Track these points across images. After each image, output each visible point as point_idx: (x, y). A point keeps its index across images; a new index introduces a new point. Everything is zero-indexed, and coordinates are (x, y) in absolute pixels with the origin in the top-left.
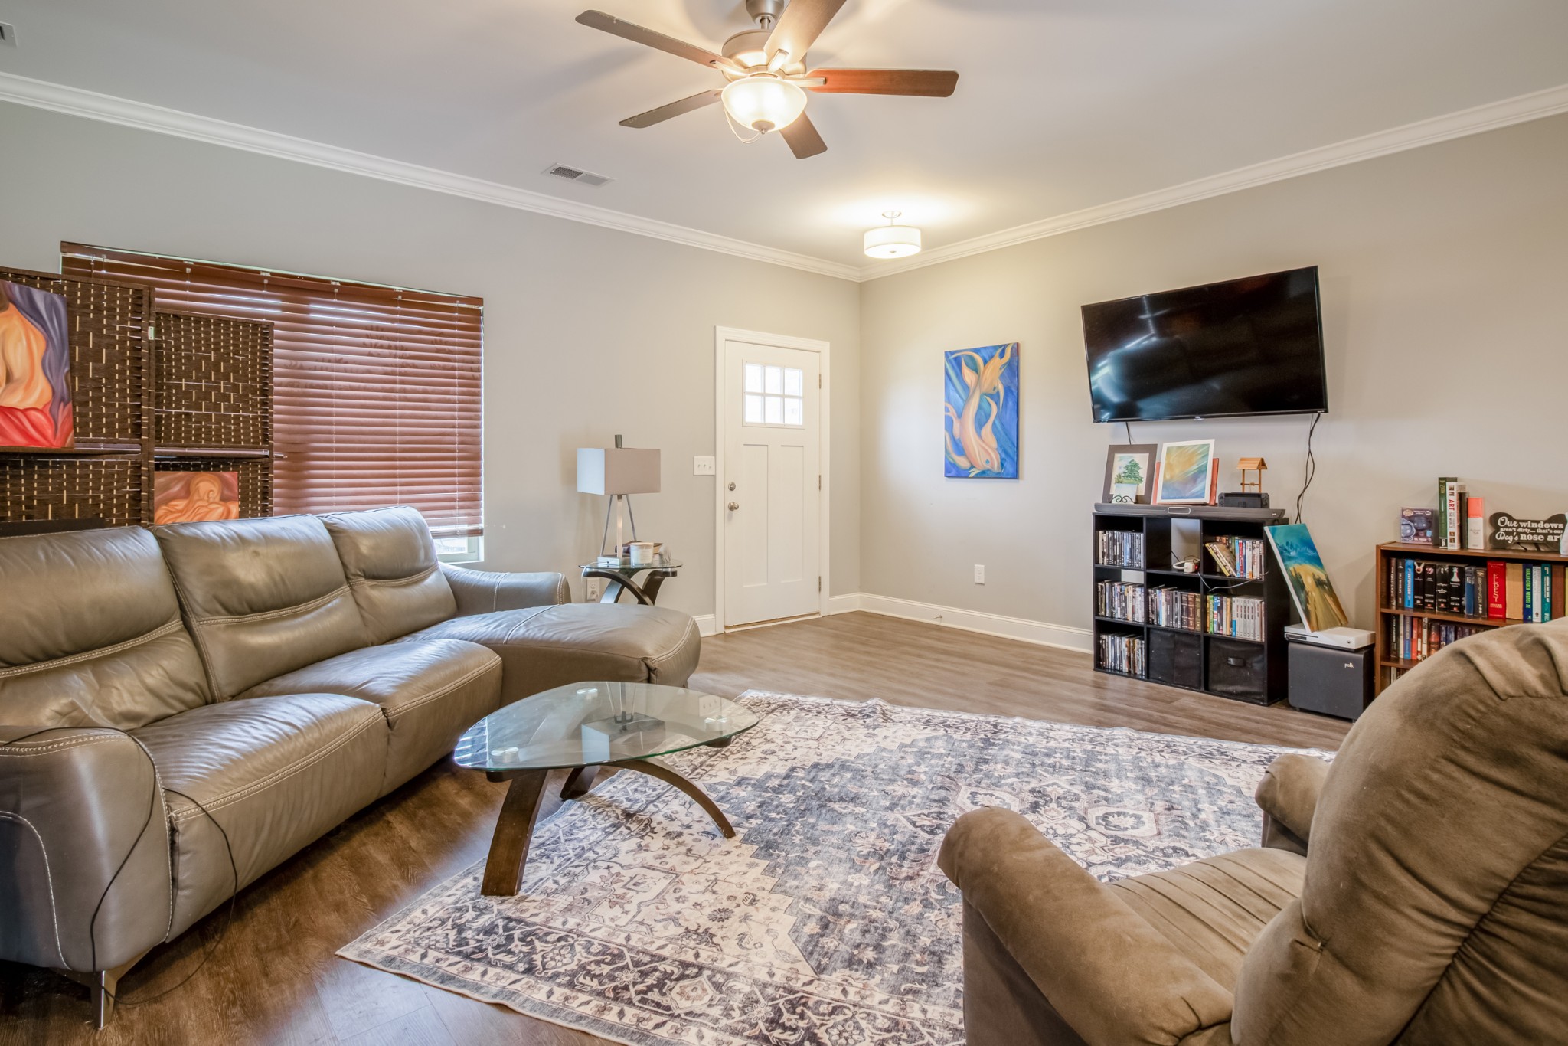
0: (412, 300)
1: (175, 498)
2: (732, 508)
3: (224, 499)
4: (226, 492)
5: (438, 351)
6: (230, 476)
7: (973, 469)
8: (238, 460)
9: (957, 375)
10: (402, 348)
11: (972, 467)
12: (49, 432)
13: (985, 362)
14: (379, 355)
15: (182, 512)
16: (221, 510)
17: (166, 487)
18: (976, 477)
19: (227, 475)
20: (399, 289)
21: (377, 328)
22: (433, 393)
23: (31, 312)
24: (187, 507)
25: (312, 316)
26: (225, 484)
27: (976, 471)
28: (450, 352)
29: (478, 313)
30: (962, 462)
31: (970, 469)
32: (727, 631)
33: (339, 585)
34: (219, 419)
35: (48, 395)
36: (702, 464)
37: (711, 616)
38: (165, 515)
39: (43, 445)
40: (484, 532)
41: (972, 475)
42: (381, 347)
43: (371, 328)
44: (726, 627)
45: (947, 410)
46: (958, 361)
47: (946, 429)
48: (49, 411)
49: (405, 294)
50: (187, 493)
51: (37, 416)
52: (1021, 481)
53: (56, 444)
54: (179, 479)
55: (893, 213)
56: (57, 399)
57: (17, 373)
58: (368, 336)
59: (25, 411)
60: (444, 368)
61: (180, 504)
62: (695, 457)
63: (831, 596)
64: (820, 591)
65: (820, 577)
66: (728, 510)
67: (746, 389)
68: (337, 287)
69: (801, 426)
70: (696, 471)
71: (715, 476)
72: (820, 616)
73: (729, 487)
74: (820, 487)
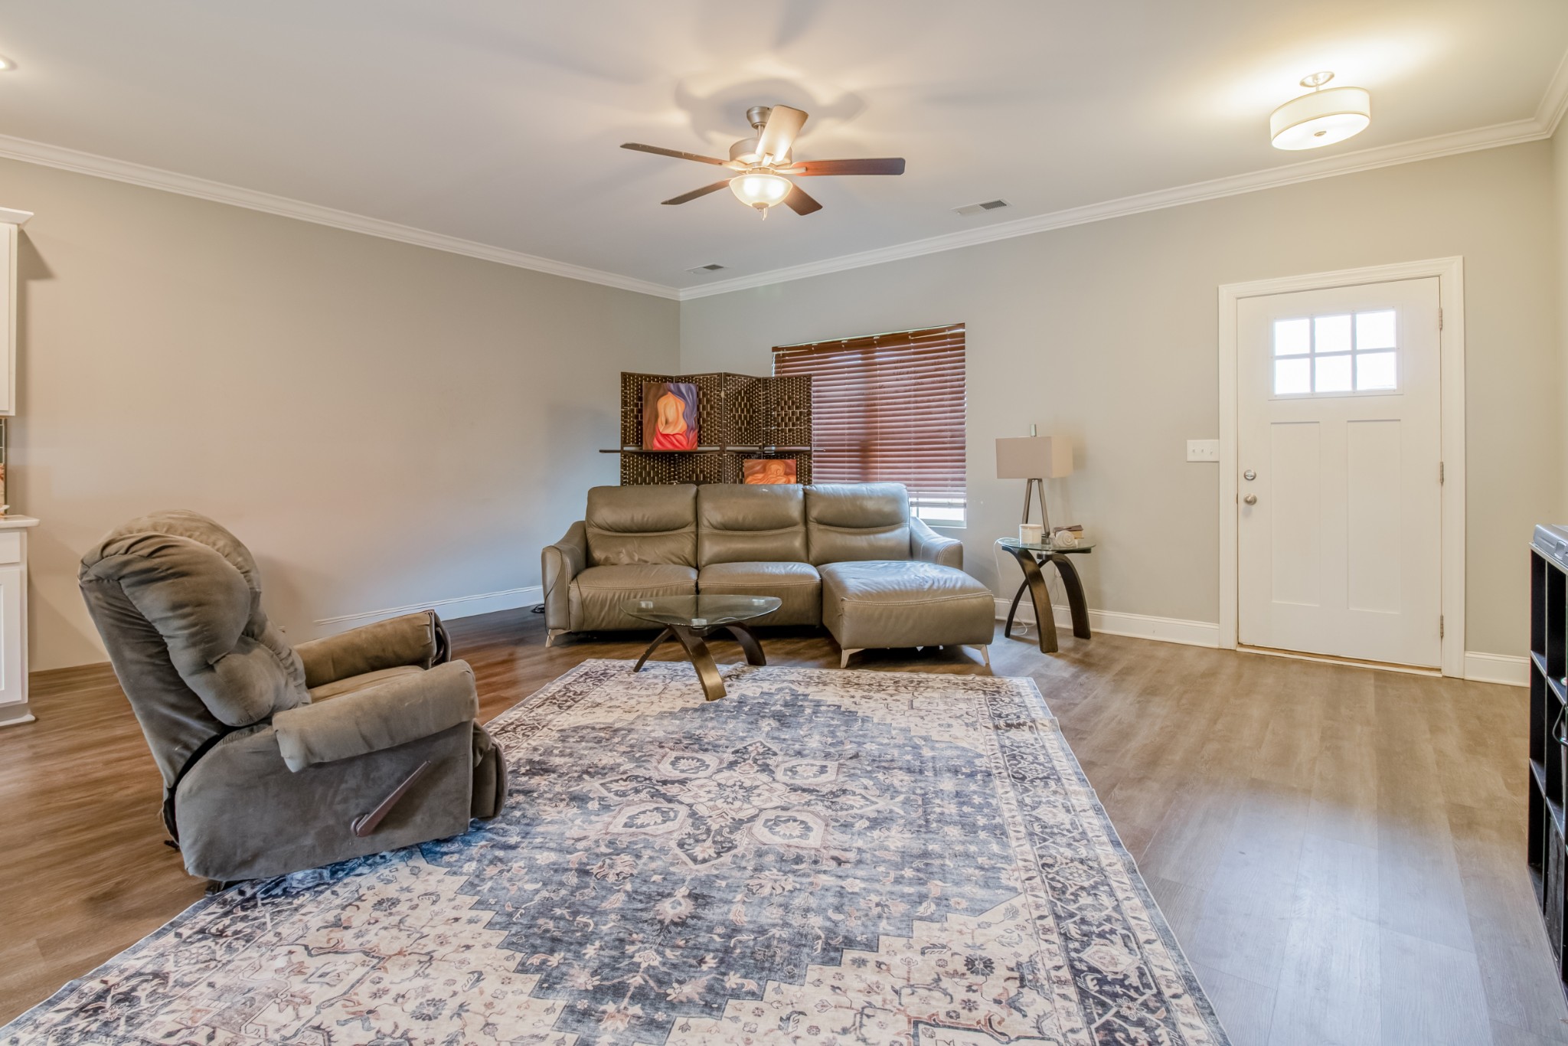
0: (921, 336)
1: (757, 472)
2: (1251, 502)
3: (787, 474)
4: (788, 470)
5: (936, 370)
6: (791, 462)
8: (798, 452)
10: (915, 372)
12: (685, 443)
14: (902, 379)
15: (761, 480)
16: (784, 479)
17: (753, 467)
19: (789, 461)
20: (911, 331)
21: (901, 361)
23: (680, 394)
24: (763, 478)
25: (877, 360)
26: (788, 466)
28: (944, 369)
29: (963, 335)
32: (1239, 649)
33: (793, 524)
34: (790, 430)
35: (685, 427)
36: (1198, 449)
37: (1213, 626)
38: (751, 481)
39: (681, 449)
40: (965, 506)
42: (903, 374)
43: (897, 362)
44: (1240, 644)
48: (685, 434)
49: (915, 334)
50: (764, 470)
51: (678, 437)
53: (688, 448)
54: (759, 463)
55: (1315, 77)
56: (690, 429)
57: (670, 420)
58: (896, 368)
59: (673, 435)
60: (940, 382)
61: (760, 476)
62: (1188, 441)
63: (1465, 650)
64: (1442, 637)
65: (1442, 618)
66: (1242, 504)
67: (1278, 353)
68: (876, 340)
69: (1394, 391)
70: (1191, 457)
71: (1218, 462)
72: (1440, 675)
73: (1245, 476)
74: (1442, 480)
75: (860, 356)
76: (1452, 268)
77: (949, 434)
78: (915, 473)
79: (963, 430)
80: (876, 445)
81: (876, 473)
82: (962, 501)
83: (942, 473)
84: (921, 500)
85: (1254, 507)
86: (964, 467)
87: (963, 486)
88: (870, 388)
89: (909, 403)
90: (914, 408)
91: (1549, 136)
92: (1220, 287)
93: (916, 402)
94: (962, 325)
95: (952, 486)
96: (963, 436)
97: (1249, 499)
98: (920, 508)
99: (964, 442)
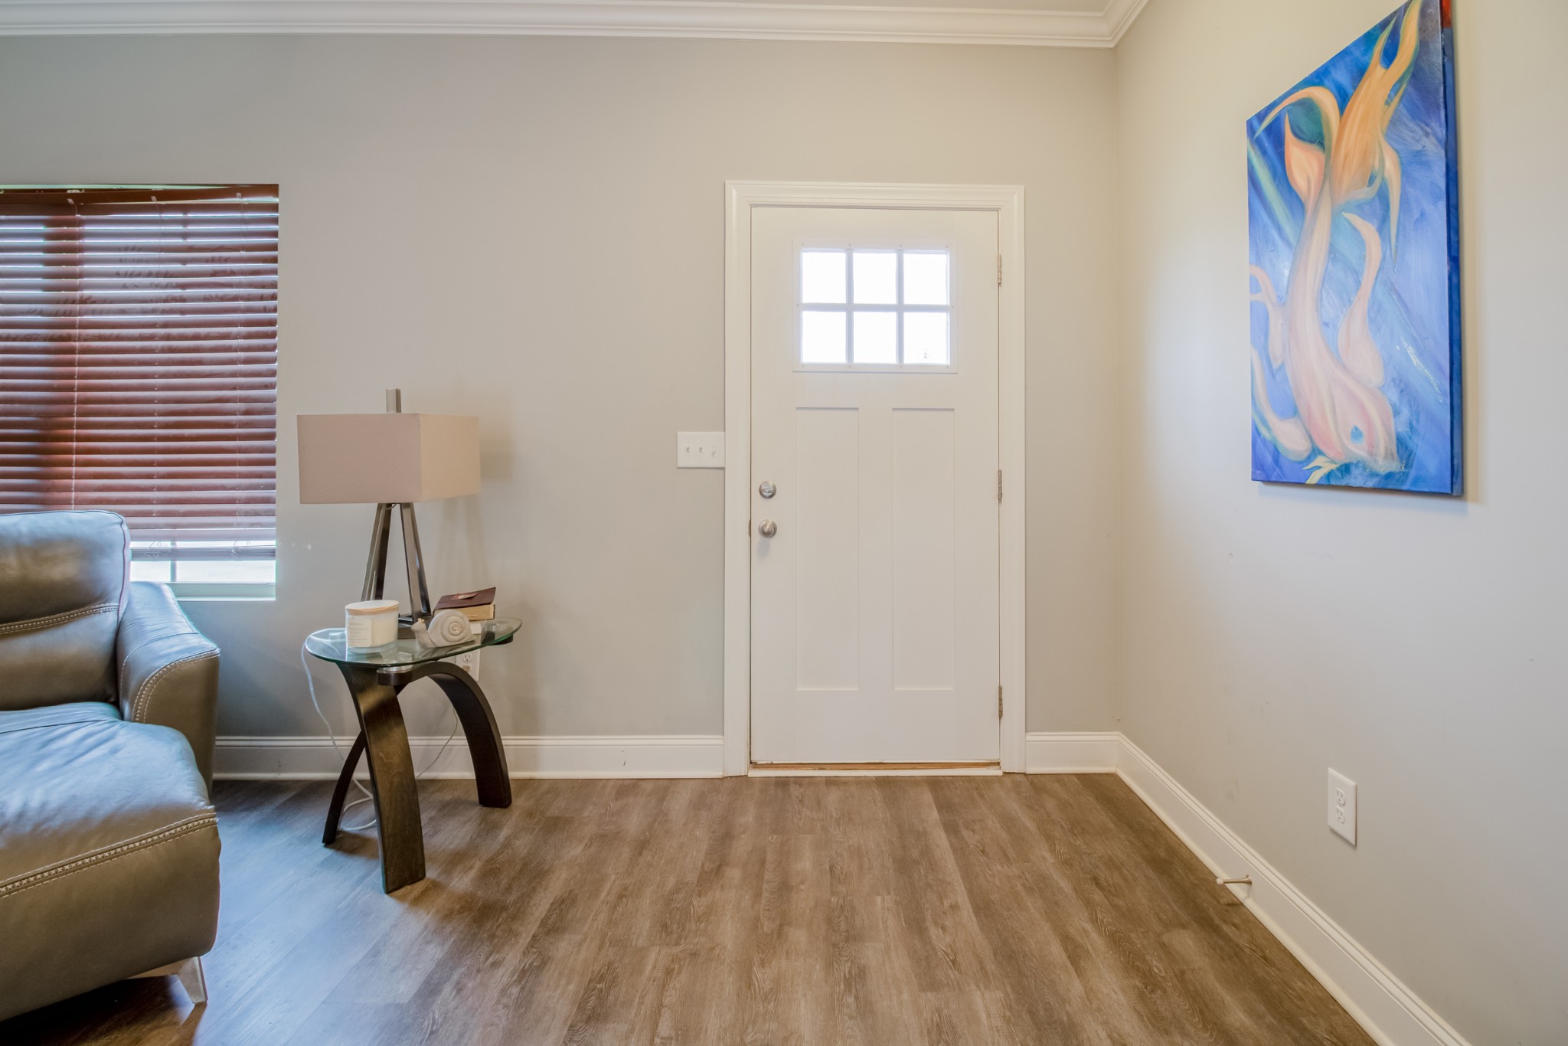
2: (768, 533)
5: (215, 274)
7: (1319, 461)
9: (1275, 175)
10: (166, 275)
11: (1315, 452)
13: (1343, 99)
14: (136, 287)
18: (1327, 484)
21: (135, 249)
22: (207, 337)
27: (1323, 467)
29: (275, 208)
30: (1291, 439)
31: (1309, 459)
32: (752, 774)
36: (695, 447)
37: (715, 740)
40: (276, 553)
41: (1315, 478)
42: (139, 275)
43: (126, 248)
44: (754, 765)
45: (1255, 286)
46: (1275, 133)
47: (1253, 343)
49: (164, 195)
52: (1471, 507)
58: (122, 261)
62: (680, 434)
63: (1026, 732)
64: (1001, 716)
65: (1000, 689)
66: (757, 536)
67: (806, 299)
68: (72, 196)
69: (948, 367)
70: (684, 461)
71: (724, 469)
72: (999, 773)
73: (761, 492)
74: (1000, 495)
75: (41, 228)
76: (1013, 199)
77: (242, 406)
78: (160, 489)
79: (272, 400)
80: (70, 426)
81: (68, 489)
82: (271, 544)
83: (223, 488)
84: (181, 545)
85: (773, 541)
86: (272, 475)
87: (271, 513)
88: (66, 301)
89: (151, 338)
90: (163, 350)
91: (1112, 45)
92: (727, 182)
93: (168, 338)
94: (273, 189)
95: (247, 514)
96: (272, 412)
97: (766, 530)
98: (179, 563)
99: (272, 424)
